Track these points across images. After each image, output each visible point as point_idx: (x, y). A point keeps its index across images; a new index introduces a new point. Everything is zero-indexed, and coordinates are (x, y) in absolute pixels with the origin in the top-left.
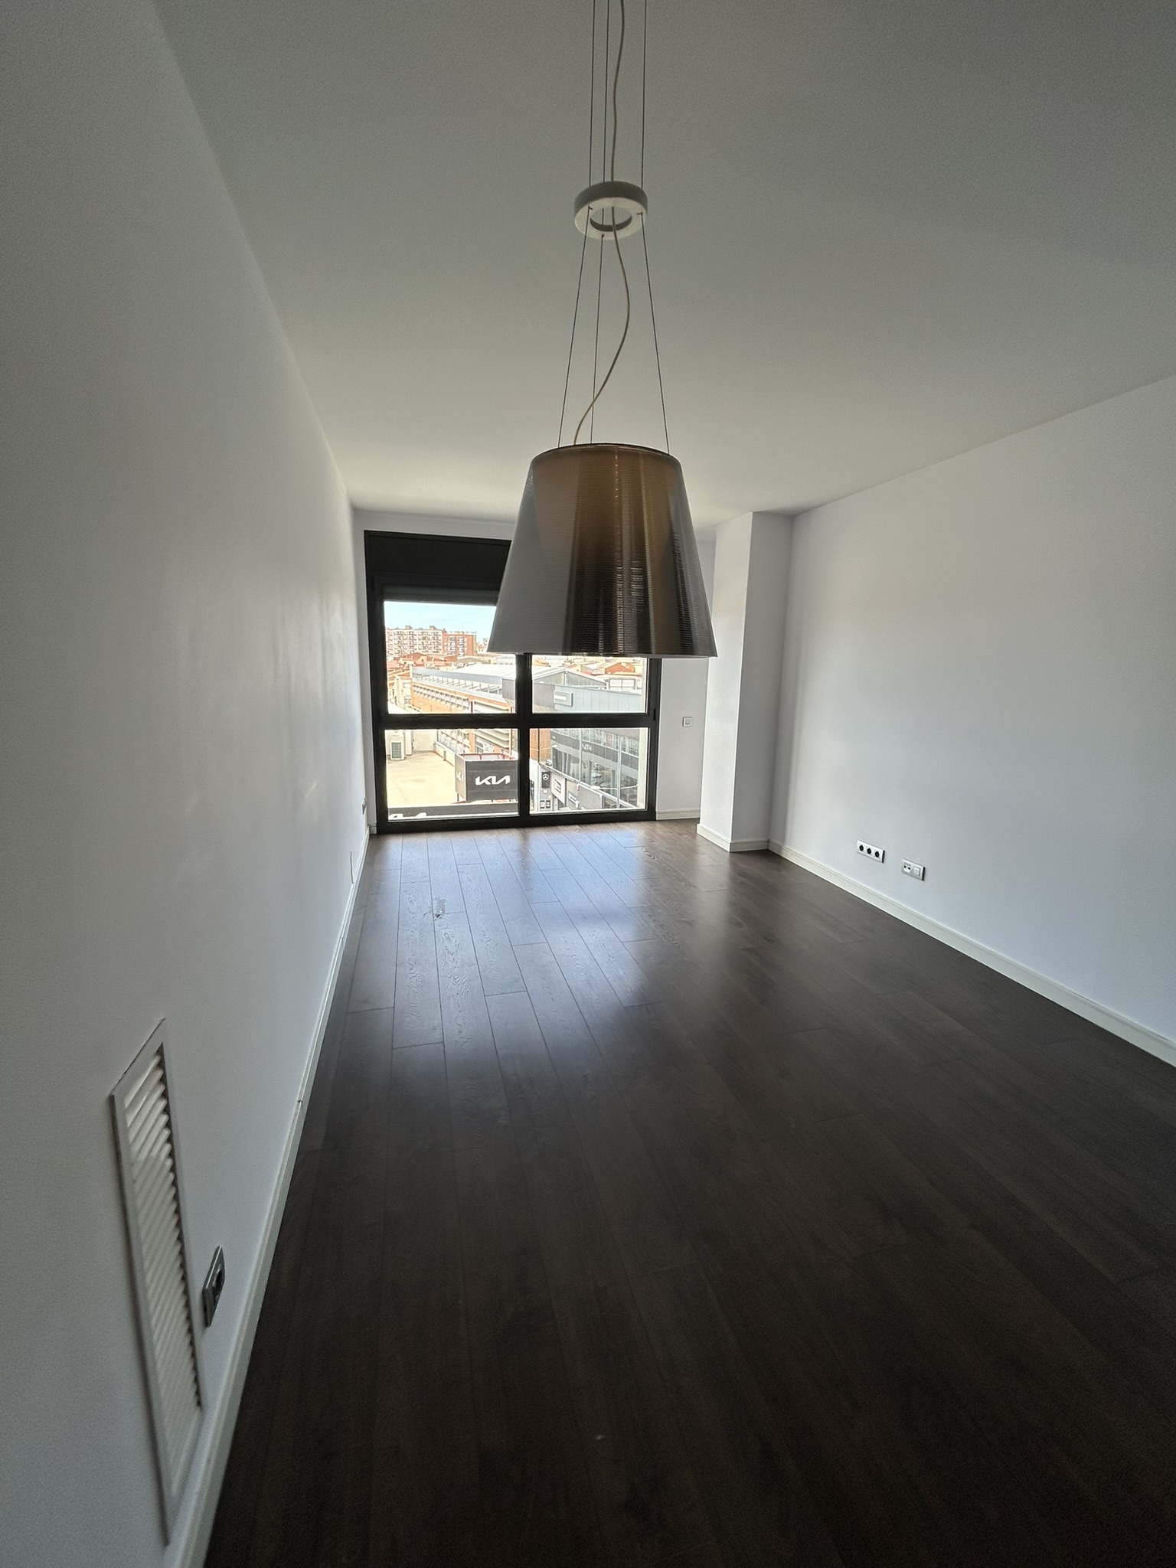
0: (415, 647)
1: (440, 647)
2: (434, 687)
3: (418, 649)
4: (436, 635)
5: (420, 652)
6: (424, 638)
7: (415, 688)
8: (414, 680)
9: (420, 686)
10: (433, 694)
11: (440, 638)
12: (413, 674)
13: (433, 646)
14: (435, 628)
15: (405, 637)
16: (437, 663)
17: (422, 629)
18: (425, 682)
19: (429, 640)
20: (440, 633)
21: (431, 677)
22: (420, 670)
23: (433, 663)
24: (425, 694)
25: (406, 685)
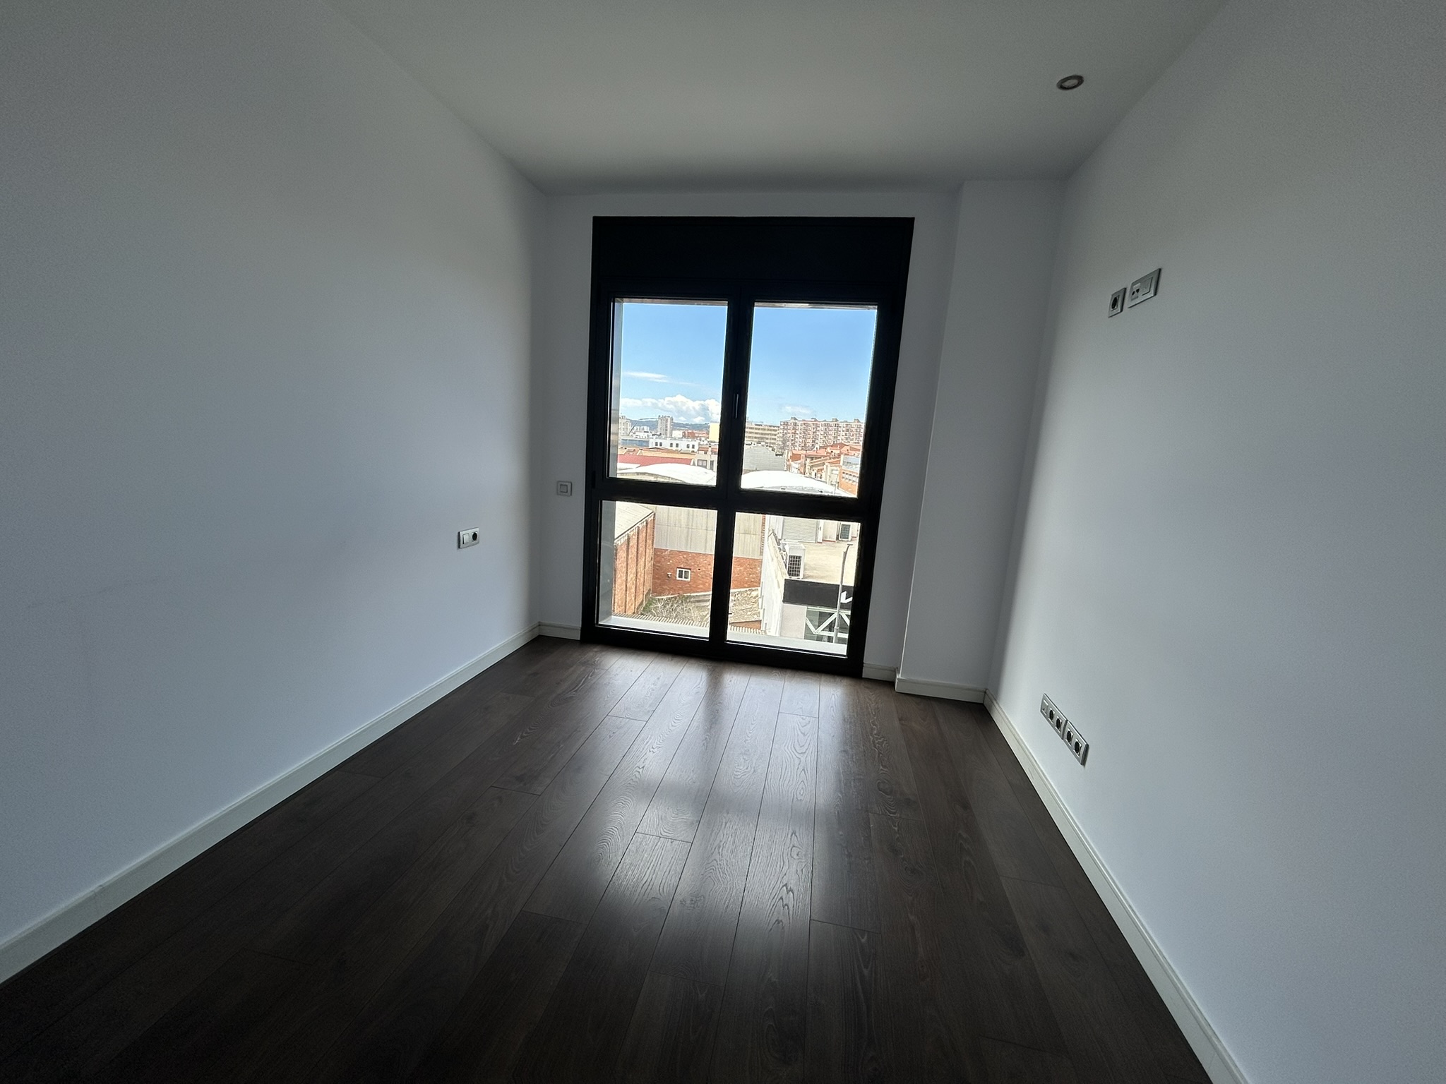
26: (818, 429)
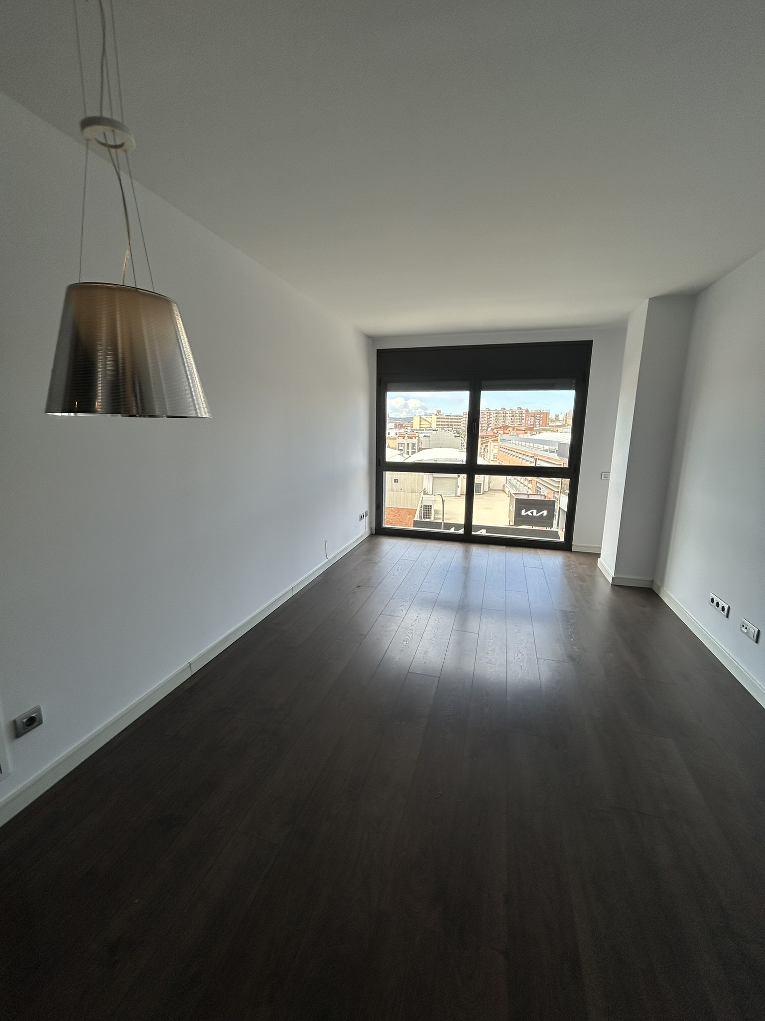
0: (506, 422)
1: (523, 421)
2: (512, 448)
3: (508, 423)
4: (521, 413)
5: (509, 425)
6: (513, 416)
7: (500, 449)
8: (500, 443)
9: (504, 447)
10: (511, 453)
11: (524, 415)
12: (500, 439)
13: (518, 420)
14: (521, 409)
15: (500, 415)
16: (518, 432)
17: (512, 410)
18: (507, 445)
19: (516, 416)
20: (524, 412)
21: (511, 441)
22: (506, 437)
23: (515, 432)
24: (506, 453)
25: (495, 447)
26: (491, 416)
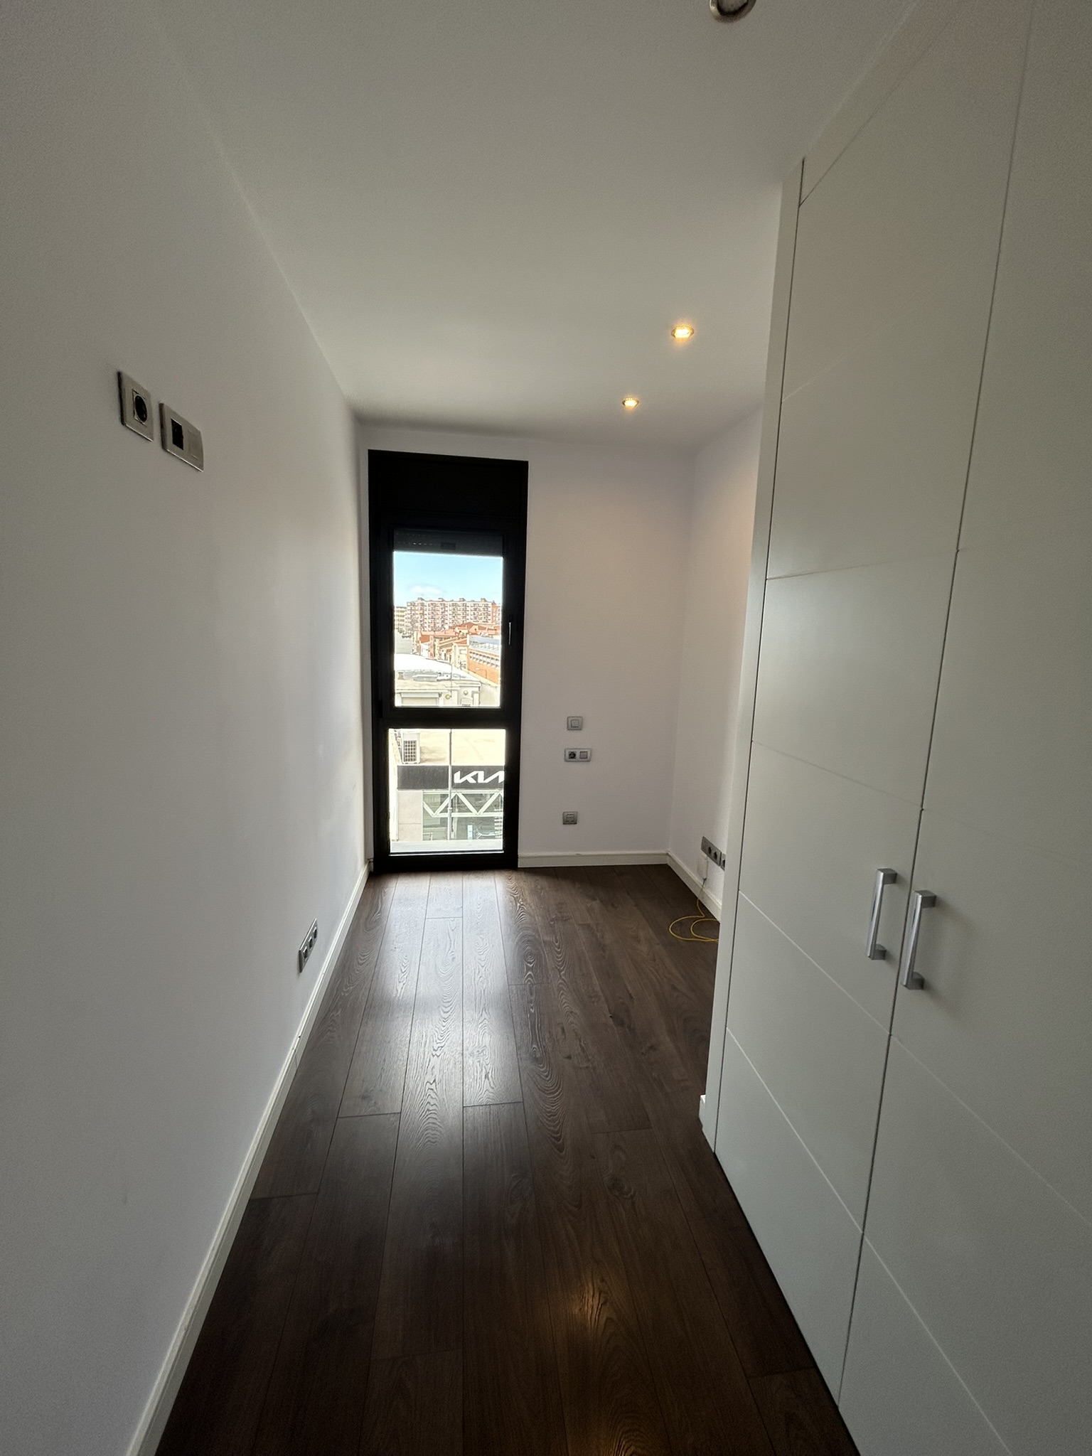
26: (446, 609)
